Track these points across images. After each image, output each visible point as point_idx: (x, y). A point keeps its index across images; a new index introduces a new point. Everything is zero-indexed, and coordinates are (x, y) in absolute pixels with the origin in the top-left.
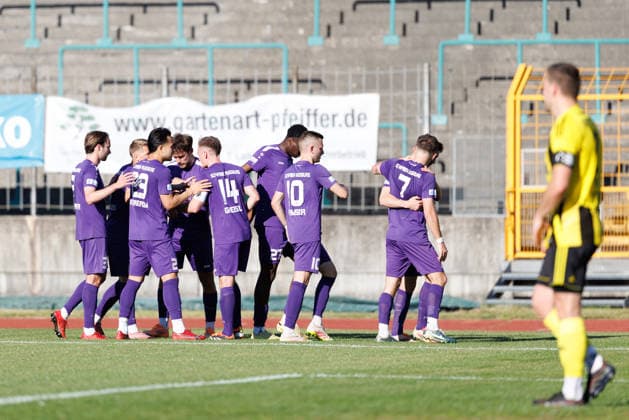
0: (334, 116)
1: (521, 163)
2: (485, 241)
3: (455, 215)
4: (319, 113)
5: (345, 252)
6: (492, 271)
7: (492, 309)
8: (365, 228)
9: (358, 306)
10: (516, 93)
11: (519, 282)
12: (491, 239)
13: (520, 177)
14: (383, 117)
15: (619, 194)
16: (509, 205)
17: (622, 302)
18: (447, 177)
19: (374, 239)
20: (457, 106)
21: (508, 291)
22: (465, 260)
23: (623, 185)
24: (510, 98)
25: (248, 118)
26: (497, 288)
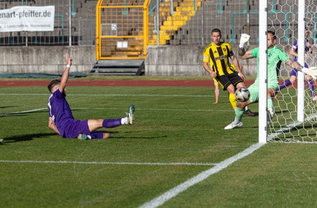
0: (40, 13)
1: (101, 28)
2: (89, 54)
3: (80, 45)
4: (35, 12)
5: (44, 58)
6: (91, 64)
7: (93, 77)
8: (50, 50)
9: (50, 76)
10: (99, 5)
11: (101, 67)
12: (91, 54)
13: (101, 33)
14: (56, 12)
15: (133, 38)
16: (97, 42)
17: (135, 74)
18: (76, 33)
19: (53, 54)
20: (79, 9)
21: (97, 70)
22: (83, 60)
23: (134, 35)
24: (97, 7)
25: (11, 14)
26: (94, 69)
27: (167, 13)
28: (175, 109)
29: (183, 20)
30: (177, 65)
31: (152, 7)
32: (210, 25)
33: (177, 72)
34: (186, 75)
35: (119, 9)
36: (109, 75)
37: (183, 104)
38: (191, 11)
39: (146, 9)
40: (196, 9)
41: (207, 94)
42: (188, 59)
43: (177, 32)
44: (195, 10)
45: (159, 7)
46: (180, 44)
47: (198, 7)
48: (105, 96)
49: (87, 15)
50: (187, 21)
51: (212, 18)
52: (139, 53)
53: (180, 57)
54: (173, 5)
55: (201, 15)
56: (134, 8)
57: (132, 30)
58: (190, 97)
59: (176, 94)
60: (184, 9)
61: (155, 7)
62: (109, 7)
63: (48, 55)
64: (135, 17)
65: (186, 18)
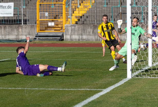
0: (5, 7)
1: (39, 15)
2: (33, 29)
3: (28, 24)
4: (3, 6)
5: (8, 31)
6: (34, 34)
7: (35, 41)
8: (11, 27)
9: (11, 41)
10: (38, 2)
11: (39, 36)
12: (34, 29)
13: (39, 17)
14: (14, 6)
15: (57, 20)
16: (37, 22)
17: (58, 40)
18: (26, 17)
19: (13, 29)
20: (27, 4)
21: (37, 38)
22: (30, 33)
23: (58, 19)
24: (37, 3)
26: (36, 38)
27: (76, 6)
28: (80, 59)
29: (85, 10)
30: (82, 35)
31: (68, 3)
32: (100, 13)
33: (82, 39)
34: (87, 41)
35: (49, 4)
36: (44, 41)
37: (85, 56)
38: (89, 6)
39: (64, 5)
40: (92, 4)
41: (98, 51)
42: (88, 31)
43: (81, 17)
45: (71, 3)
46: (83, 24)
47: (93, 3)
48: (42, 52)
49: (32, 8)
50: (87, 11)
51: (101, 9)
52: (61, 28)
53: (83, 31)
54: (79, 2)
55: (95, 8)
56: (58, 4)
57: (57, 16)
58: (89, 53)
59: (81, 51)
60: (85, 4)
61: (69, 3)
62: (43, 3)
63: (10, 30)
64: (58, 9)
65: (86, 9)
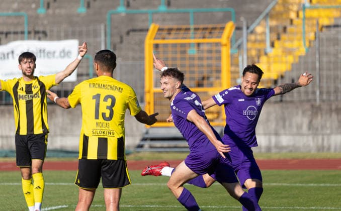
0: (54, 52)
1: (153, 76)
5: (60, 125)
6: (138, 133)
7: (140, 155)
9: (69, 154)
10: (150, 39)
13: (153, 83)
15: (205, 92)
16: (147, 98)
20: (117, 46)
21: (147, 144)
23: (208, 87)
24: (147, 41)
25: (8, 54)
26: (142, 143)
27: (259, 51)
28: (273, 206)
29: (286, 62)
30: (277, 134)
31: (237, 40)
32: (329, 70)
33: (277, 146)
34: (291, 151)
35: (183, 45)
36: (167, 152)
37: (286, 197)
38: (298, 48)
39: (226, 45)
40: (307, 44)
41: (324, 182)
42: (294, 125)
43: (276, 82)
44: (305, 45)
45: (248, 41)
46: (281, 101)
47: (310, 42)
48: (160, 187)
49: (131, 54)
50: (292, 64)
51: (333, 59)
52: (216, 115)
53: (281, 123)
54: (270, 38)
55: (315, 54)
56: (208, 43)
57: (203, 78)
58: (297, 188)
59: (276, 182)
60: (288, 45)
61: (239, 42)
62: (166, 42)
63: (67, 121)
64: (208, 58)
65: (290, 59)
